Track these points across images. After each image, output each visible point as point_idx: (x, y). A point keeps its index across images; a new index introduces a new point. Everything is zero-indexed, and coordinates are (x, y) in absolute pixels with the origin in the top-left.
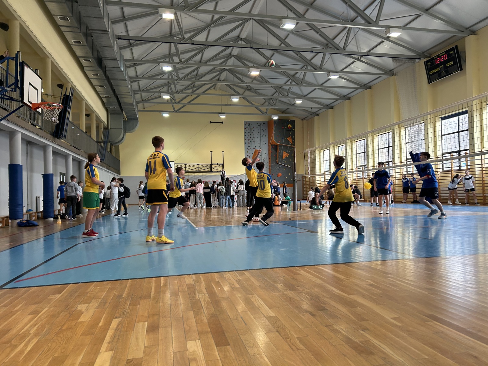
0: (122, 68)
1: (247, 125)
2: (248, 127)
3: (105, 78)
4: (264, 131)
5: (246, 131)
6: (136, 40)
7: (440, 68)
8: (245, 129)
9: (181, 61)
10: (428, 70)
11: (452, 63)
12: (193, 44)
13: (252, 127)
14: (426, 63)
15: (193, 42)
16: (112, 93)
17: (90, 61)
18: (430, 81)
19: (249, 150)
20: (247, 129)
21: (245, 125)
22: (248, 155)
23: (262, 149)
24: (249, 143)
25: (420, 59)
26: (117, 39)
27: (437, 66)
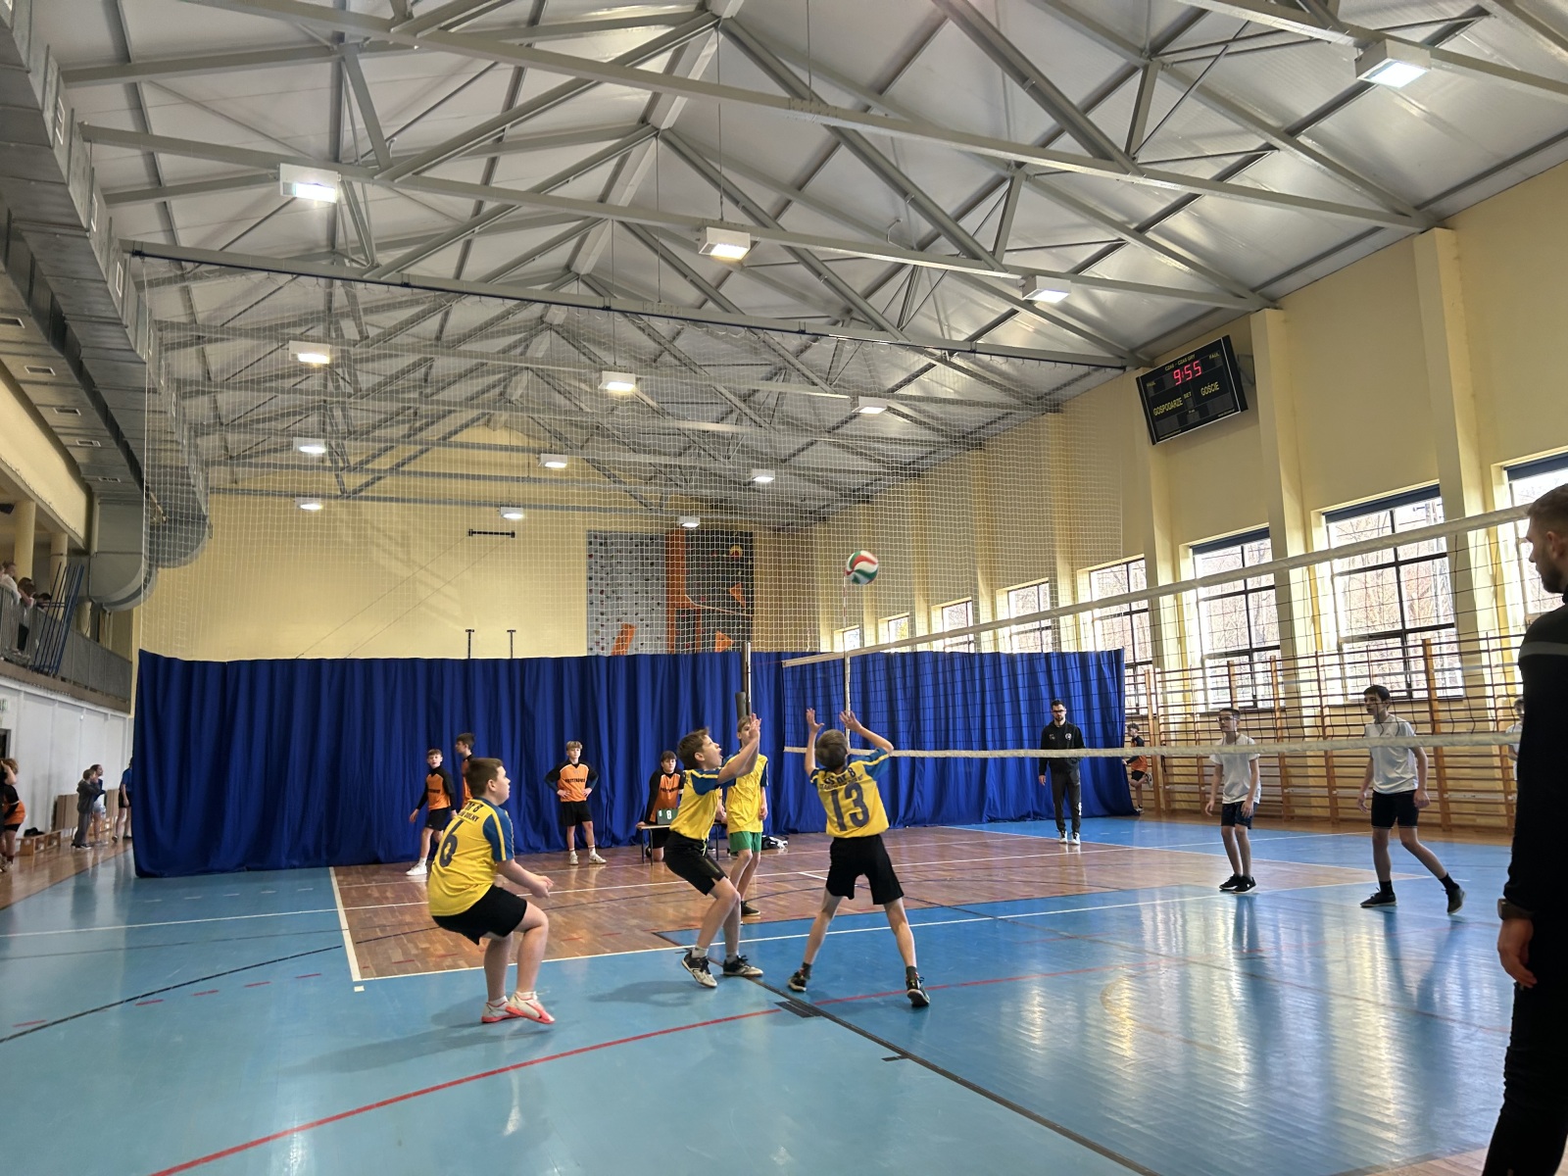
0: (146, 352)
1: (596, 543)
2: (601, 549)
3: (77, 382)
5: (593, 564)
6: (201, 263)
7: (1183, 400)
8: (590, 556)
9: (364, 337)
10: (1149, 403)
11: (1216, 385)
12: (406, 285)
13: (612, 550)
14: (1142, 382)
15: (406, 281)
16: (108, 433)
17: (19, 324)
18: (1156, 437)
20: (597, 556)
21: (591, 543)
22: (598, 643)
23: (645, 624)
24: (602, 602)
25: (1123, 368)
26: (127, 256)
27: (1176, 393)
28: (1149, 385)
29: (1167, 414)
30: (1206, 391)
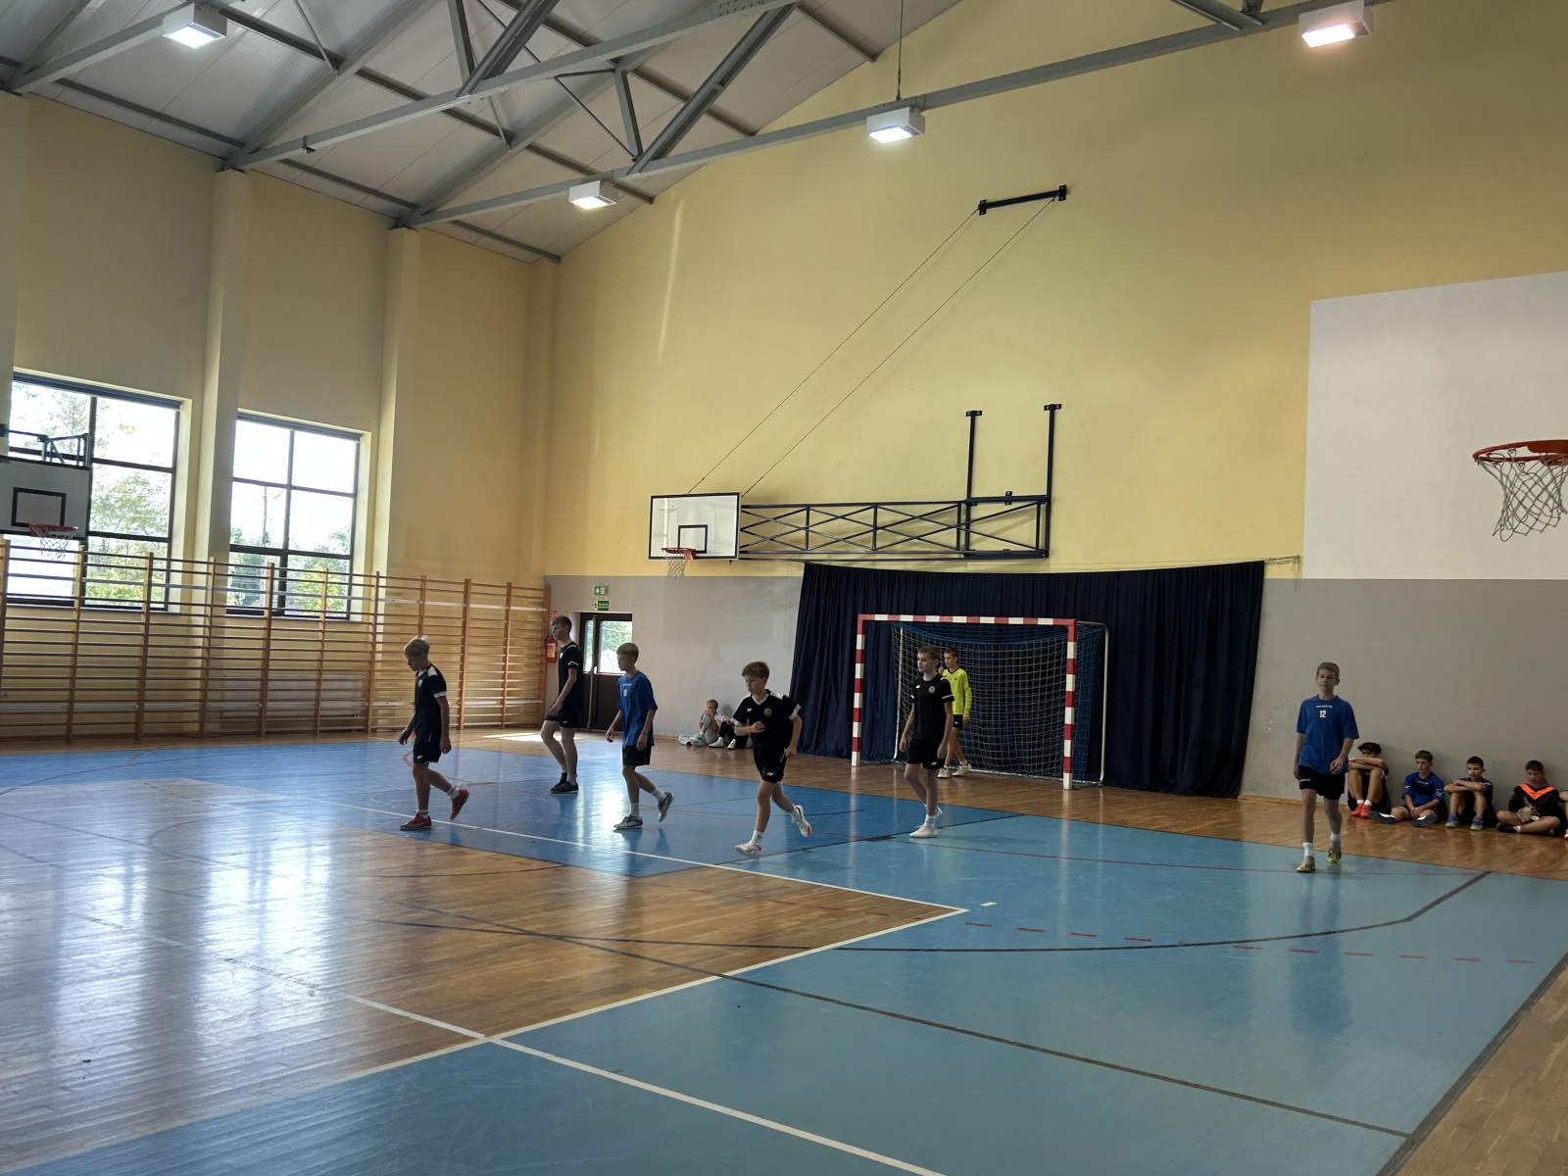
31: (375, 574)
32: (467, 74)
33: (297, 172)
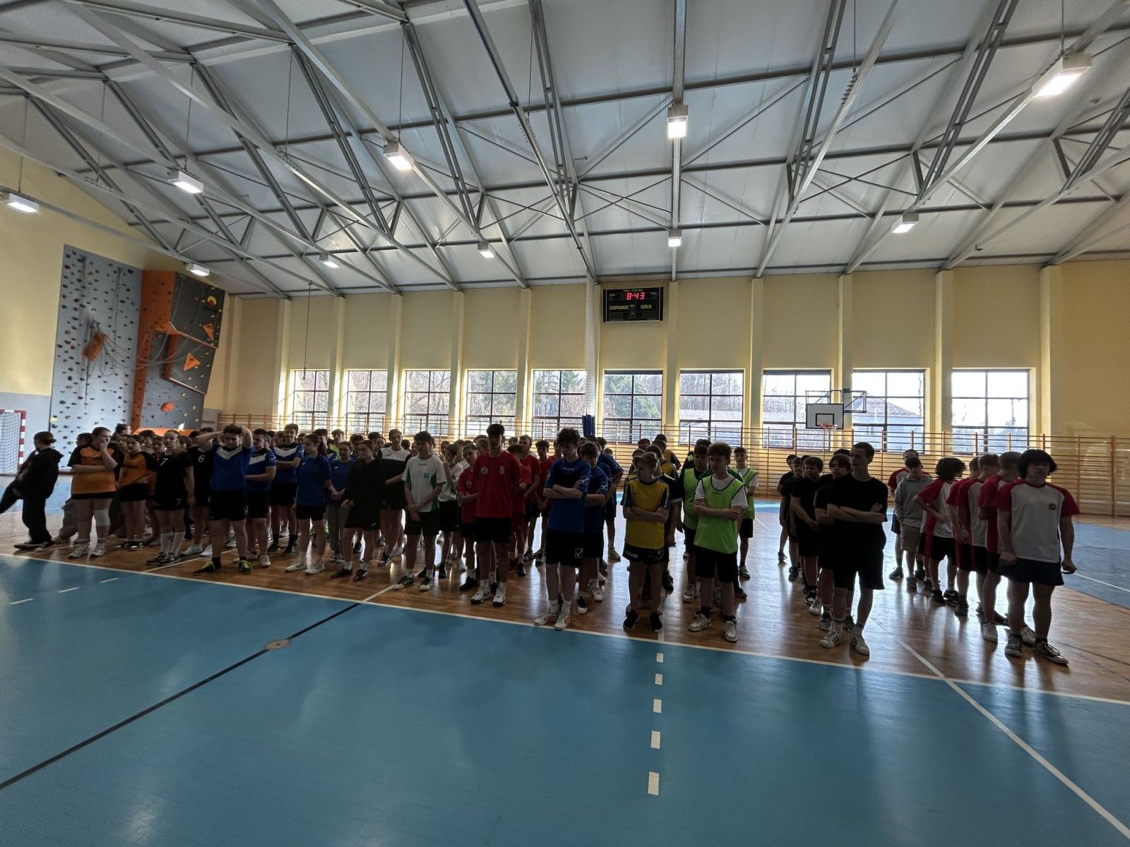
1: (74, 259)
2: (79, 265)
4: (128, 290)
5: (68, 275)
7: (629, 307)
8: (67, 267)
10: (607, 303)
11: (650, 306)
13: (89, 269)
14: (605, 292)
18: (606, 318)
19: (74, 328)
20: (73, 269)
21: (68, 256)
22: (68, 342)
23: (118, 335)
24: (75, 309)
27: (626, 303)
28: (611, 295)
29: (617, 311)
30: (642, 307)
31: (1042, 435)
32: (1066, 180)
33: (979, 261)
